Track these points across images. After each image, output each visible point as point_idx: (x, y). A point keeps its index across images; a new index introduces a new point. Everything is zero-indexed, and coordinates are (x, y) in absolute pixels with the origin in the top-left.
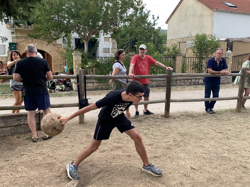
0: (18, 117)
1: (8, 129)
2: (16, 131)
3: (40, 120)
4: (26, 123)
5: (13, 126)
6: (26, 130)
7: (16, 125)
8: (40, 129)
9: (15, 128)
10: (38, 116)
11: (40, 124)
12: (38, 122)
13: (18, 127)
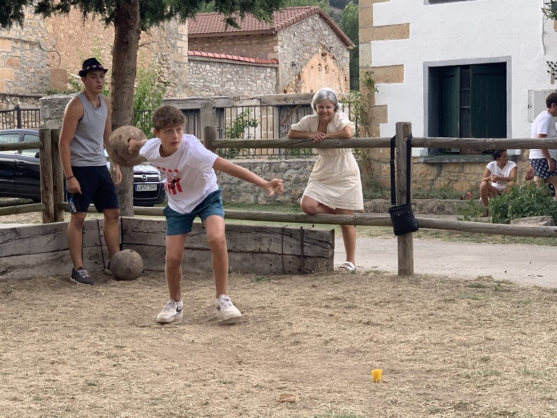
0: (256, 232)
1: (238, 257)
2: (252, 265)
3: (302, 246)
4: (271, 250)
5: (247, 252)
6: (273, 267)
7: (252, 250)
8: (301, 271)
9: (251, 259)
10: (299, 236)
11: (303, 257)
12: (298, 251)
13: (257, 257)
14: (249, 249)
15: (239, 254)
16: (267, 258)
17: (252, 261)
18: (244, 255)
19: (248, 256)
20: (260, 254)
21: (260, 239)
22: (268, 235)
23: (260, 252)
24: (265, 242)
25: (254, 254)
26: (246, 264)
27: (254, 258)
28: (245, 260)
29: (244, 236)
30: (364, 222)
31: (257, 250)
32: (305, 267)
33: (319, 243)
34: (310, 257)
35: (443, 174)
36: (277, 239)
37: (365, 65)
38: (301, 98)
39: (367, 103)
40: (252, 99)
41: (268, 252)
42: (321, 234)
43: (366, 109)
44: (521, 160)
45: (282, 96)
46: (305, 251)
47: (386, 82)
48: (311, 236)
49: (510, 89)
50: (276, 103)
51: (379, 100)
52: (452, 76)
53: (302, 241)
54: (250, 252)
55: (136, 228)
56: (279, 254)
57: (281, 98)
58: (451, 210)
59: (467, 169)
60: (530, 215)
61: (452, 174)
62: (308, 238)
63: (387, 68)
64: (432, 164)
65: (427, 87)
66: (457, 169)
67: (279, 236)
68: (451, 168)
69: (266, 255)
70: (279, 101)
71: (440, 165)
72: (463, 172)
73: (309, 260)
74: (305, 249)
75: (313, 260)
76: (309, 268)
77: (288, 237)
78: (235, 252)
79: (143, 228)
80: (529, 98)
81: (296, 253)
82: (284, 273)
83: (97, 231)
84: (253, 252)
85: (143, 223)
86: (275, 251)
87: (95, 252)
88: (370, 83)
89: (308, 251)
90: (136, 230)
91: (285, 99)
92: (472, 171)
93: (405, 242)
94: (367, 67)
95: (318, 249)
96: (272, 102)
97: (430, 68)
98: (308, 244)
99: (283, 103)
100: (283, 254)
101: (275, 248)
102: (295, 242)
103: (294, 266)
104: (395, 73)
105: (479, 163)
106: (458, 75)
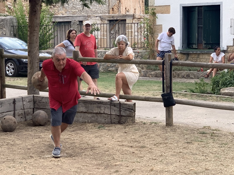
0: (98, 104)
1: (90, 115)
2: (96, 119)
3: (120, 111)
4: (105, 112)
5: (94, 113)
6: (106, 120)
7: (96, 112)
8: (120, 123)
9: (96, 116)
10: (118, 106)
11: (120, 116)
12: (118, 113)
13: (99, 115)
14: (95, 112)
15: (90, 114)
16: (104, 116)
17: (96, 118)
18: (92, 115)
19: (94, 115)
20: (100, 114)
21: (100, 107)
22: (104, 105)
23: (100, 113)
24: (102, 108)
25: (97, 114)
26: (93, 119)
27: (97, 116)
28: (93, 117)
29: (92, 105)
30: (150, 100)
31: (99, 112)
32: (121, 120)
33: (128, 110)
34: (124, 116)
35: (189, 58)
36: (108, 107)
37: (152, 5)
38: (120, 17)
39: (152, 24)
40: (97, 17)
41: (104, 113)
42: (129, 105)
43: (152, 27)
44: (227, 52)
45: (111, 15)
46: (121, 113)
47: (162, 13)
48: (124, 106)
49: (222, 18)
50: (109, 19)
51: (158, 22)
52: (193, 11)
53: (120, 109)
54: (95, 113)
55: (41, 101)
56: (109, 114)
57: (110, 16)
58: (193, 77)
59: (201, 57)
60: (230, 86)
61: (194, 59)
62: (123, 107)
63: (162, 7)
64: (184, 54)
65: (182, 16)
66: (196, 57)
67: (109, 106)
68: (193, 56)
69: (103, 115)
70: (110, 18)
71: (188, 54)
72: (199, 58)
73: (124, 117)
74: (122, 112)
75: (125, 117)
76: (124, 121)
77: (113, 107)
78: (88, 113)
79: (44, 101)
80: (231, 22)
81: (117, 114)
82: (112, 123)
83: (22, 102)
84: (97, 113)
85: (44, 98)
86: (107, 113)
87: (21, 113)
88: (154, 14)
89: (123, 113)
90: (41, 102)
91: (113, 17)
92: (203, 57)
93: (169, 110)
94: (153, 6)
95: (128, 112)
96: (106, 18)
97: (183, 7)
98: (123, 110)
99: (112, 19)
100: (111, 114)
101: (107, 111)
102: (117, 109)
103: (116, 120)
104: (166, 9)
105: (207, 54)
106: (197, 11)
